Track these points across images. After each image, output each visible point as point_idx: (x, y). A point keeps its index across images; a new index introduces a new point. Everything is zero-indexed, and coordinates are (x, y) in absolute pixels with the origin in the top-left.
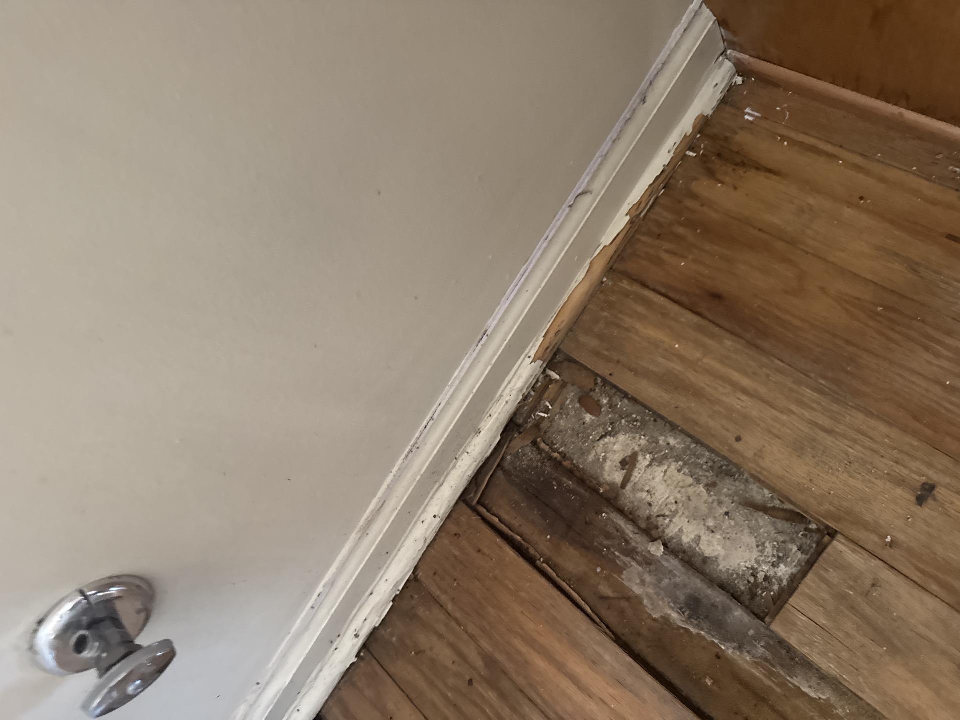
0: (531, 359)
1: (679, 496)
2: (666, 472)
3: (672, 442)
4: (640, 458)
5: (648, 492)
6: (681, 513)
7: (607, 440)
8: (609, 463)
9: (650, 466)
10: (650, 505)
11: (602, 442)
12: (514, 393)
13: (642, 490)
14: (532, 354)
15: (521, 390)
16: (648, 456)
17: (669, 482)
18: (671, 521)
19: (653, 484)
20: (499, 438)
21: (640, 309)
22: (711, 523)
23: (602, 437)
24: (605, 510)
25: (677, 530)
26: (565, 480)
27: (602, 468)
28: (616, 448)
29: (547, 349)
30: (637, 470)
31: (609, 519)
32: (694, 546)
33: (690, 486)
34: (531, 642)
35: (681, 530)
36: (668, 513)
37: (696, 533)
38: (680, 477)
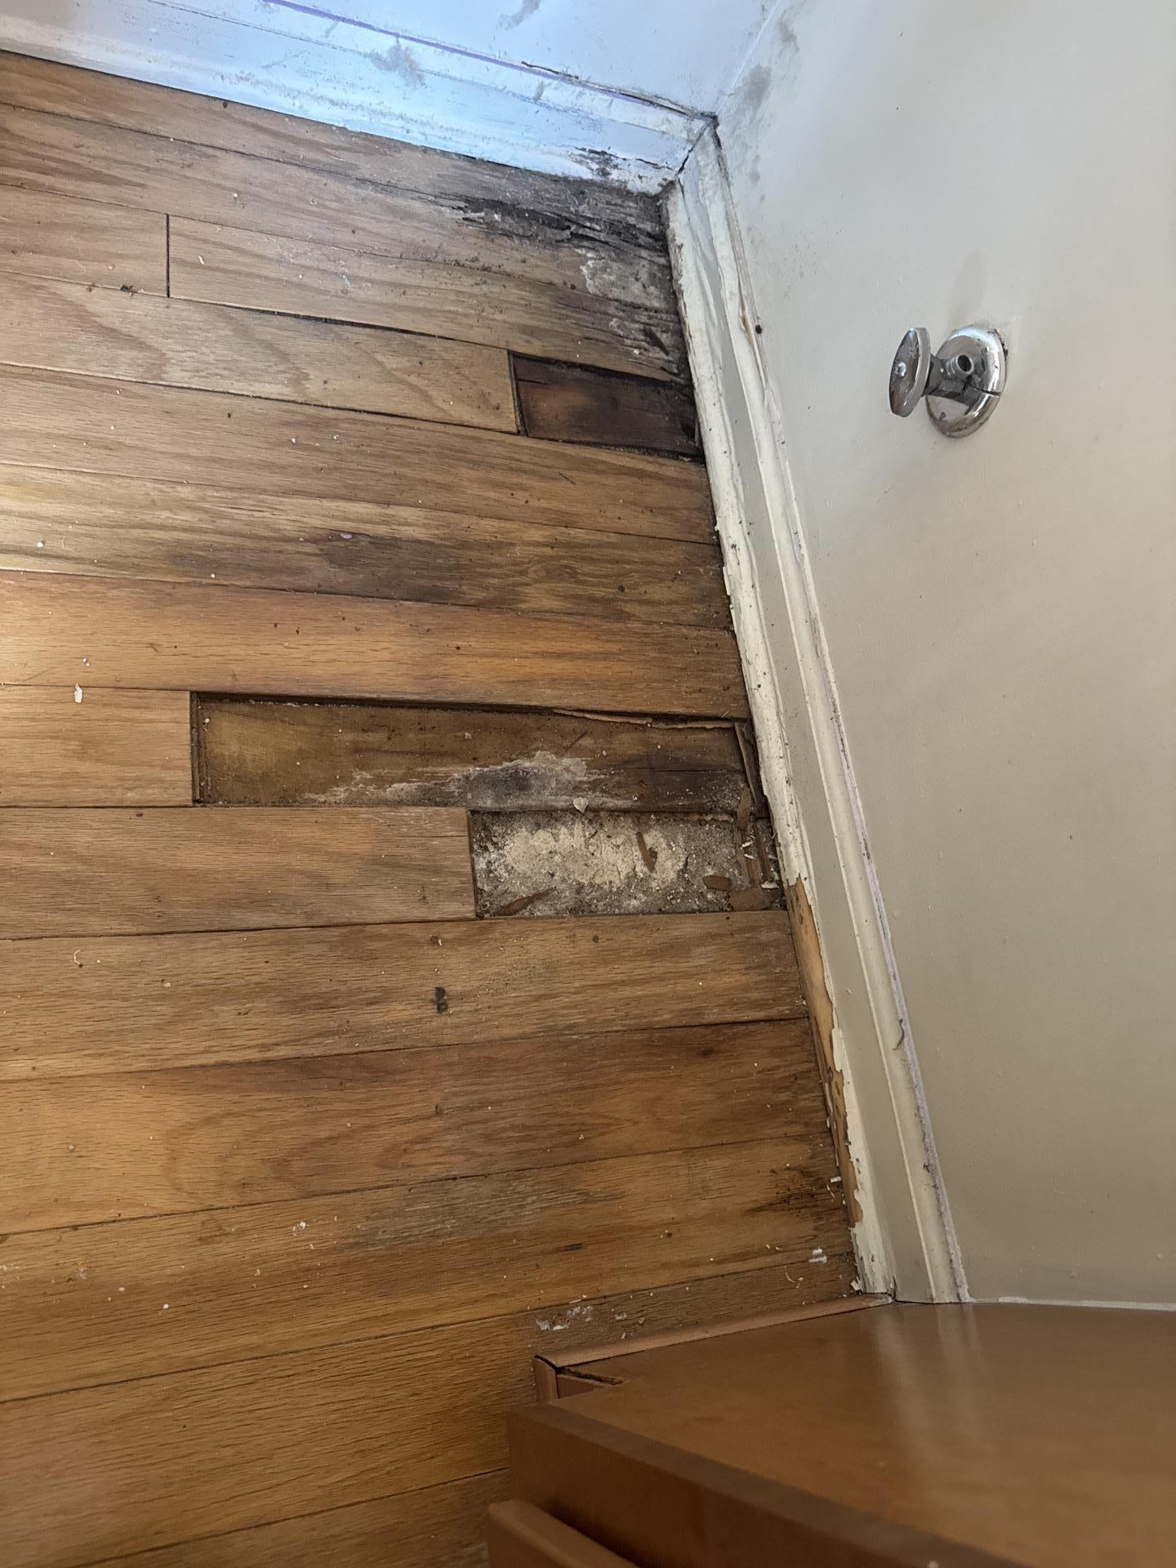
0: (802, 878)
1: (595, 861)
2: (619, 873)
3: (634, 903)
4: (646, 869)
5: (618, 846)
6: (583, 849)
7: (681, 864)
8: (664, 846)
9: (634, 869)
10: (609, 837)
11: (684, 859)
12: (790, 838)
13: (623, 844)
14: (806, 884)
15: (786, 847)
16: (641, 875)
17: (610, 866)
18: (585, 836)
19: (620, 856)
20: (765, 793)
21: (755, 995)
22: (557, 858)
23: (686, 864)
24: (638, 804)
25: (576, 832)
26: (686, 803)
27: (665, 837)
28: (669, 864)
29: (797, 899)
30: (640, 857)
31: (630, 799)
32: (554, 831)
33: (594, 876)
34: (606, 656)
35: (572, 835)
36: (592, 840)
37: (561, 842)
38: (606, 878)
